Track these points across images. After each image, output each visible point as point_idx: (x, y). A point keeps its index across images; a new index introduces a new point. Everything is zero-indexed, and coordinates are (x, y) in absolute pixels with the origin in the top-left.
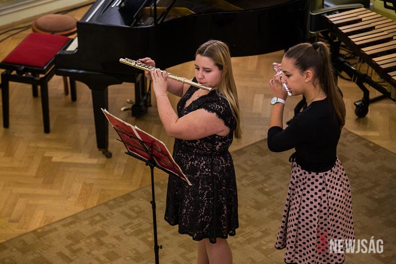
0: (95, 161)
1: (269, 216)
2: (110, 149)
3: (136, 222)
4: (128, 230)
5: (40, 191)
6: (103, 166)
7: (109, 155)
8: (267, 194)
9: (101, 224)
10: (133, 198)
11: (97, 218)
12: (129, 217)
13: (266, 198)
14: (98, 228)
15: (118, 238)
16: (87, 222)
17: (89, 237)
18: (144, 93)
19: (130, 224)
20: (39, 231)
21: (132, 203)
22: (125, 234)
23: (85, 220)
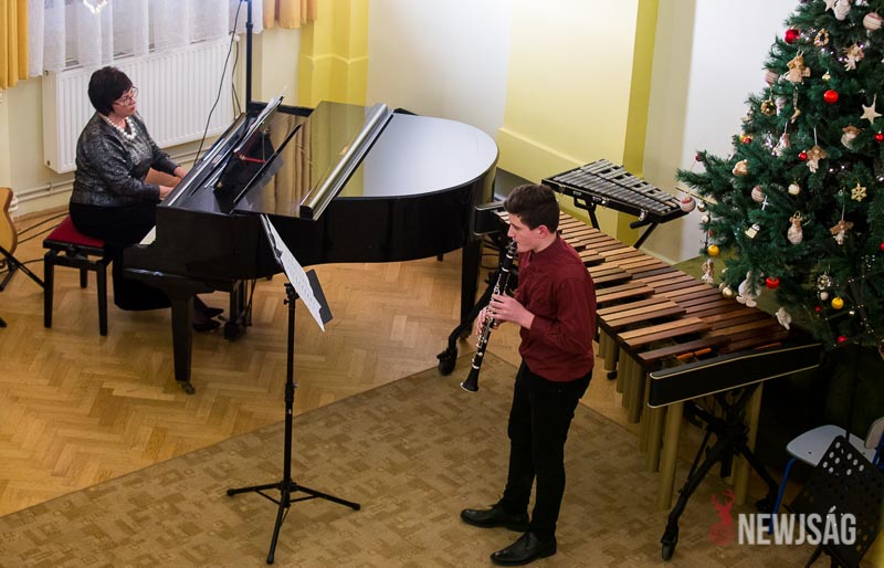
5: (96, 435)
6: (182, 405)
7: (190, 391)
8: (407, 453)
9: (177, 485)
10: (221, 450)
11: (172, 476)
13: (405, 459)
14: (172, 489)
16: (157, 481)
17: (159, 502)
18: (242, 307)
20: (92, 489)
21: (220, 457)
22: (210, 499)
23: (155, 477)
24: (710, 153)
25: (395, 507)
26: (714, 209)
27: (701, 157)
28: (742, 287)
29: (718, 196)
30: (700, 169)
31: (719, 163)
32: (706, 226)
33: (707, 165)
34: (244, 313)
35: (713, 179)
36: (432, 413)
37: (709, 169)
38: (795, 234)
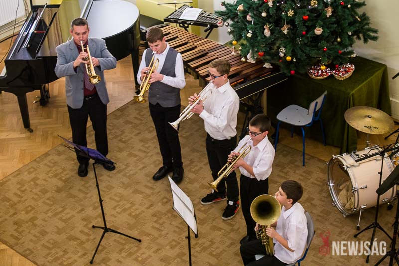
0: (24, 135)
1: (127, 155)
2: (32, 127)
3: (54, 169)
4: (50, 175)
6: (29, 138)
7: (31, 131)
8: (124, 142)
9: (34, 173)
10: (49, 155)
11: (32, 170)
12: (49, 166)
13: (124, 144)
14: (33, 175)
15: (45, 180)
16: (26, 173)
17: (29, 182)
18: (45, 91)
19: (51, 170)
21: (50, 158)
22: (49, 177)
23: (25, 172)
25: (124, 167)
26: (232, 26)
27: (224, 4)
28: (249, 56)
31: (230, 5)
32: (230, 33)
33: (226, 7)
34: (46, 94)
35: (230, 13)
36: (131, 123)
37: (227, 9)
38: (267, 33)
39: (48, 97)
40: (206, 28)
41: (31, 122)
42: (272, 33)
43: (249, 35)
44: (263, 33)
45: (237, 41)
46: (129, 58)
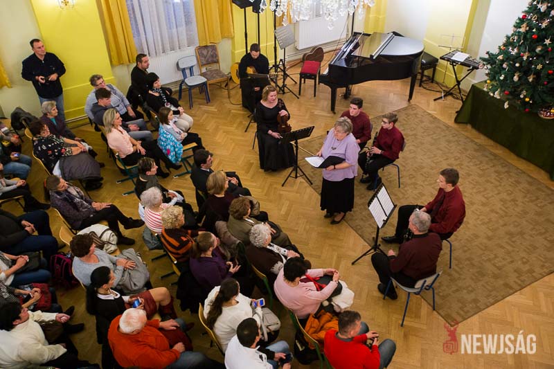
0: (329, 115)
2: (336, 111)
6: (332, 117)
7: (335, 113)
24: (491, 52)
26: (490, 69)
27: (488, 53)
28: (496, 93)
29: (491, 65)
30: (487, 56)
31: (493, 55)
32: (487, 75)
33: (489, 55)
35: (491, 59)
37: (490, 57)
38: (516, 78)
39: (350, 94)
40: (469, 68)
41: (336, 107)
42: (519, 80)
43: (502, 78)
44: (513, 78)
45: (491, 81)
46: (409, 79)
